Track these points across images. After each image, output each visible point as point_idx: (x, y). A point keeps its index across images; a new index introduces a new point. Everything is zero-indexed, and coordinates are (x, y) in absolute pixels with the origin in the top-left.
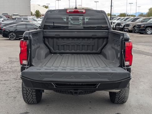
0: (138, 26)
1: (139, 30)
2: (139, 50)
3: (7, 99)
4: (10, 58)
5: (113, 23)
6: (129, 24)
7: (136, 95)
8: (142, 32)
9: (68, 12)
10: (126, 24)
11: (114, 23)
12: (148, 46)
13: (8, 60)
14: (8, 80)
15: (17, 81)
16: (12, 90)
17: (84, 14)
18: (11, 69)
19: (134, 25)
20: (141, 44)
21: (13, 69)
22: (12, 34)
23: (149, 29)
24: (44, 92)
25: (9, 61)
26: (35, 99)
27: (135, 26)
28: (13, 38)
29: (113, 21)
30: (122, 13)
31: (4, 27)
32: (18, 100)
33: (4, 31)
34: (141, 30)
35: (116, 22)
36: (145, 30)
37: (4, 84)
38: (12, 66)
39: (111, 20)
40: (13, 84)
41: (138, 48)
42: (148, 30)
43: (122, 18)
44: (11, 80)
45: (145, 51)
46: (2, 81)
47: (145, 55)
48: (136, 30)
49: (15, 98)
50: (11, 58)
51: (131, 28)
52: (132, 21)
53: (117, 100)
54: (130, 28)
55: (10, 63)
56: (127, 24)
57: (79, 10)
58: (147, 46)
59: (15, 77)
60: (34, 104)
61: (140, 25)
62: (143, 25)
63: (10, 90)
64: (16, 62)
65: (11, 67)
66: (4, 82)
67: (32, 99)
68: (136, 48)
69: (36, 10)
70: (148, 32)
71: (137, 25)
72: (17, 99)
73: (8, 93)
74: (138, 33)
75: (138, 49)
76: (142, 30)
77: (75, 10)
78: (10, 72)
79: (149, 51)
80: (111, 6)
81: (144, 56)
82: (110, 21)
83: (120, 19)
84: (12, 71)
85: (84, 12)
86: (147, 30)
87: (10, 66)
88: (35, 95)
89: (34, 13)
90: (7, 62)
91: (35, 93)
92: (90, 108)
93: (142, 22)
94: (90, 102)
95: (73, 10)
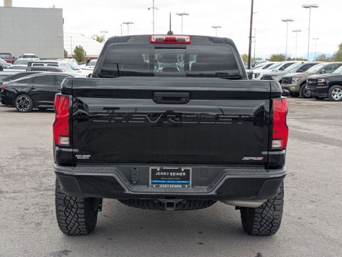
0: (311, 82)
1: (314, 91)
2: (313, 132)
3: (22, 226)
4: (20, 148)
5: (254, 75)
6: (292, 77)
7: (299, 221)
8: (320, 95)
9: (153, 40)
10: (283, 78)
11: (256, 75)
12: (333, 126)
13: (17, 152)
14: (19, 192)
15: (42, 192)
16: (32, 210)
17: (187, 46)
18: (25, 169)
19: (303, 79)
20: (317, 123)
21: (31, 169)
22: (23, 99)
23: (338, 89)
24: (101, 210)
25: (20, 155)
26: (84, 223)
27: (305, 82)
28: (25, 107)
29: (255, 71)
30: (276, 54)
31: (4, 83)
32: (45, 229)
33: (6, 91)
34: (319, 91)
35: (263, 72)
36: (327, 91)
37: (14, 198)
38: (28, 164)
39: (249, 68)
40: (33, 198)
41: (309, 130)
42: (335, 90)
43: (276, 63)
44: (28, 190)
45: (325, 135)
46: (7, 192)
47: (325, 143)
48: (306, 91)
49: (39, 224)
50: (23, 148)
51: (296, 86)
52: (297, 72)
53: (256, 226)
54: (293, 86)
55: (24, 159)
56: (286, 78)
57: (177, 37)
58: (330, 125)
59: (37, 186)
60: (82, 235)
61: (316, 80)
62: (323, 80)
63: (27, 210)
64: (35, 155)
65: (26, 165)
66: (13, 195)
67: (76, 224)
68: (305, 129)
69: (77, 47)
70: (335, 96)
71: (309, 80)
72: (43, 226)
73: (23, 216)
74: (311, 97)
75: (309, 132)
76: (321, 91)
77: (169, 36)
78: (23, 176)
79: (334, 136)
80: (250, 37)
81: (322, 145)
82: (247, 71)
83: (270, 67)
84: (29, 175)
85: (188, 41)
86: (333, 92)
87: (22, 163)
88: (83, 216)
89: (71, 52)
90: (15, 157)
91: (83, 211)
92: (201, 243)
93: (321, 73)
94: (201, 233)
95: (164, 37)
